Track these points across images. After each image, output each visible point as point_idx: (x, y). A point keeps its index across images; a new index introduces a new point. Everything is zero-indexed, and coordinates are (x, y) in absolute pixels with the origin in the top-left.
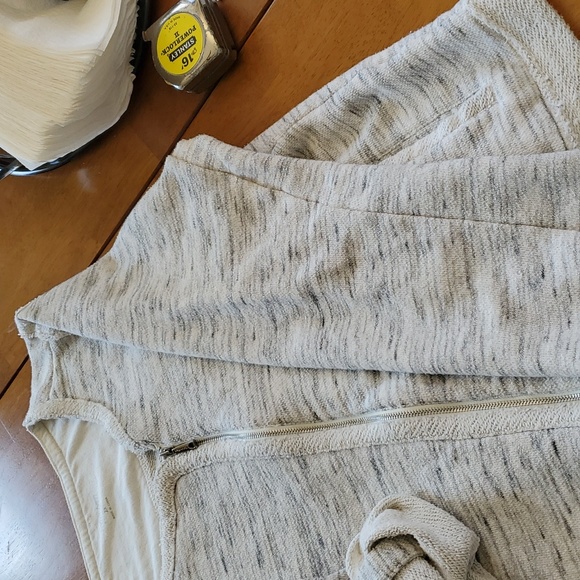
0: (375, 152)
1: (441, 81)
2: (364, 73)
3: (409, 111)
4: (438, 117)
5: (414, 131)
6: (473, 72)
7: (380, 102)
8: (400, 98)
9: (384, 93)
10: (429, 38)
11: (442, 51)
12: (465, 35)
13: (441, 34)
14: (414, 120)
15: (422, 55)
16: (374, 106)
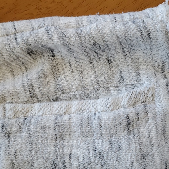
0: (37, 92)
1: (109, 62)
2: (52, 29)
3: (75, 73)
4: (98, 89)
5: (74, 90)
6: (138, 67)
7: (54, 56)
8: (72, 60)
9: (61, 51)
10: (120, 27)
11: (124, 42)
12: (150, 38)
13: (132, 29)
14: (78, 83)
15: (107, 38)
16: (48, 56)
